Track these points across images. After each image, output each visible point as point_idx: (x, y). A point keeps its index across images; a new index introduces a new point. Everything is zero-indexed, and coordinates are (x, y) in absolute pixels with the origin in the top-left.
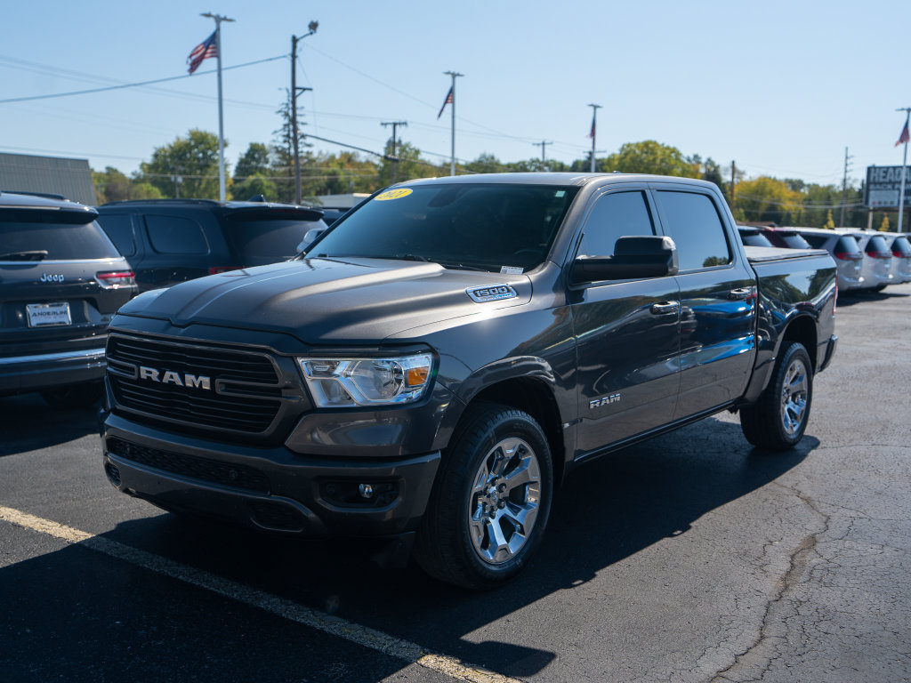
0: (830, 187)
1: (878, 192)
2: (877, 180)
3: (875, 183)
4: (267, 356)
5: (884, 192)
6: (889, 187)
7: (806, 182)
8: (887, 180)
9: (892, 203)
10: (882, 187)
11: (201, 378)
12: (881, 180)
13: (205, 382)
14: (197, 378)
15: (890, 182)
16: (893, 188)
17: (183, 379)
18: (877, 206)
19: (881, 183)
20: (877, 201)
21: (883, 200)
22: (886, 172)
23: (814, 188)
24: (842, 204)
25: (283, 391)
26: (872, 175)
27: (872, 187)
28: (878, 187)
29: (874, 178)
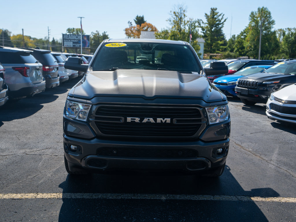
0: (41, 39)
1: (67, 42)
2: (66, 38)
3: (66, 39)
4: (198, 108)
5: (68, 42)
6: (70, 41)
7: (32, 37)
8: (69, 38)
9: (71, 46)
10: (67, 41)
11: (165, 119)
12: (67, 38)
13: (168, 120)
14: (164, 119)
15: (70, 39)
16: (71, 41)
17: (155, 120)
18: (66, 46)
19: (67, 39)
20: (66, 45)
21: (68, 45)
22: (68, 36)
23: (34, 39)
24: (48, 45)
25: (202, 120)
26: (64, 37)
27: (64, 40)
28: (66, 40)
29: (65, 37)
